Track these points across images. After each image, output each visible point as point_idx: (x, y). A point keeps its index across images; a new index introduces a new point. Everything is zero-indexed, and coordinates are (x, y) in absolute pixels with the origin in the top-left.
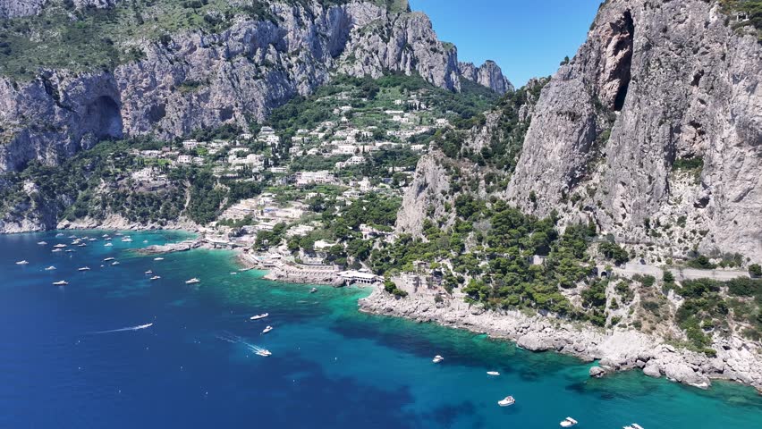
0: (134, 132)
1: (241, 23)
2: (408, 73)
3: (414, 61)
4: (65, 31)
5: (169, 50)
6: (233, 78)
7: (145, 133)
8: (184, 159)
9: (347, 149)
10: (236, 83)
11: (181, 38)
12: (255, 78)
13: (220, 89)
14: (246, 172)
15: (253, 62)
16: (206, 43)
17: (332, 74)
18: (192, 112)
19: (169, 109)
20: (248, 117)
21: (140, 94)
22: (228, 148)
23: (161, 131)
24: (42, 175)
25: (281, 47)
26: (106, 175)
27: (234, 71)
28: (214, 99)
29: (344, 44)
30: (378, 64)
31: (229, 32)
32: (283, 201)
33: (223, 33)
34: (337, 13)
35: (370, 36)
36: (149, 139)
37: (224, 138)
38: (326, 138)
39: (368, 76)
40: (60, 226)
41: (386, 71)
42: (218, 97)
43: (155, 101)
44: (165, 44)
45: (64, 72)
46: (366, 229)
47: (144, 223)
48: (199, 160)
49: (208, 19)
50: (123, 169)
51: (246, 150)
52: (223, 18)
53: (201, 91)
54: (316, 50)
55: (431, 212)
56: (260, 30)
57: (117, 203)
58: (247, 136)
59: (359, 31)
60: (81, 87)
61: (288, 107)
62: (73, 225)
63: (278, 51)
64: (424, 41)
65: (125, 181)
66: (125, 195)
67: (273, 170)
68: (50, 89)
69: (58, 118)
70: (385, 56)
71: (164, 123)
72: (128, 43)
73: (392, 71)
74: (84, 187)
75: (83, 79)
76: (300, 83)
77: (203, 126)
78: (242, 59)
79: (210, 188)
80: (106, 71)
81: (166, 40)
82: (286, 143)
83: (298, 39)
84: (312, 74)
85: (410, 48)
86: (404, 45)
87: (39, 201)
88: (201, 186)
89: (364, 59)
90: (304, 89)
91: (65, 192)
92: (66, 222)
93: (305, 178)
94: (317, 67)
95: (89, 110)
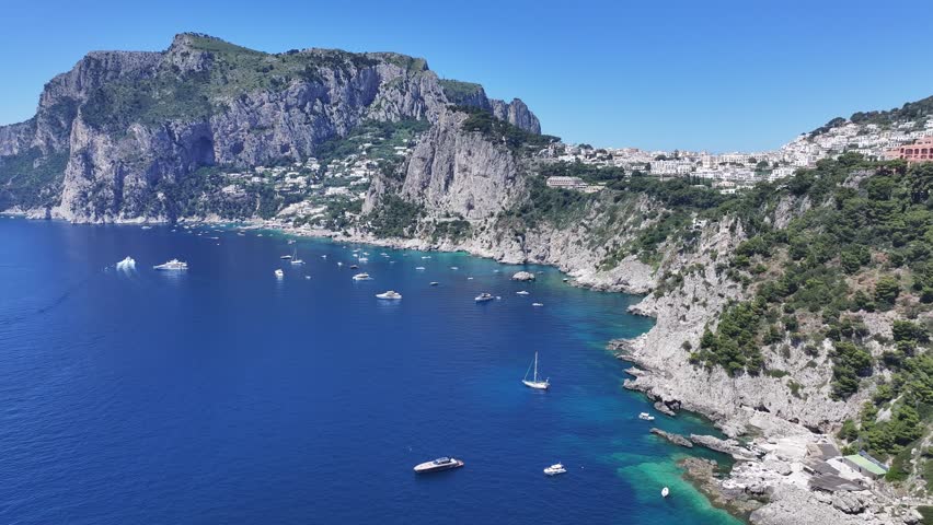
0: (222, 161)
1: (296, 84)
2: (418, 118)
3: (424, 109)
4: (175, 89)
5: (246, 105)
6: (290, 124)
7: (230, 162)
8: (256, 179)
9: (359, 173)
10: (292, 127)
11: (254, 96)
12: (305, 124)
13: (281, 131)
14: (295, 187)
15: (304, 112)
16: (272, 100)
17: (363, 119)
18: (262, 147)
19: (246, 145)
20: (300, 151)
21: (227, 135)
22: (285, 173)
23: (240, 160)
24: (167, 189)
25: (325, 100)
26: (206, 189)
27: (290, 119)
28: (276, 138)
29: (374, 96)
30: (397, 111)
31: (288, 91)
32: (314, 204)
33: (284, 92)
34: (369, 73)
35: (392, 90)
36: (232, 165)
37: (283, 165)
38: (349, 166)
39: (389, 121)
40: (178, 220)
41: (403, 116)
42: (280, 137)
43: (237, 140)
44: (244, 101)
45: (178, 121)
46: (348, 214)
47: (231, 219)
48: (266, 180)
49: (273, 81)
50: (217, 186)
51: (297, 174)
52: (284, 81)
53: (267, 133)
54: (352, 101)
55: (376, 204)
56: (309, 89)
57: (214, 206)
58: (298, 164)
59: (385, 85)
60: (189, 131)
61: (328, 143)
62: (186, 220)
63: (323, 103)
64: (432, 93)
65: (218, 193)
66: (218, 202)
67: (313, 186)
68: (170, 133)
69: (175, 152)
70: (403, 105)
71: (242, 155)
72: (218, 99)
73: (407, 117)
74: (192, 197)
75: (190, 126)
76: (339, 126)
77: (269, 157)
78: (296, 110)
79: (272, 198)
80: (205, 120)
81: (244, 98)
82: (324, 169)
83: (338, 94)
84: (348, 119)
85: (422, 99)
86: (417, 97)
87: (167, 204)
88: (267, 196)
89: (387, 107)
90: (341, 131)
91: (181, 200)
92: (182, 218)
93: (331, 191)
94: (352, 114)
95: (193, 146)
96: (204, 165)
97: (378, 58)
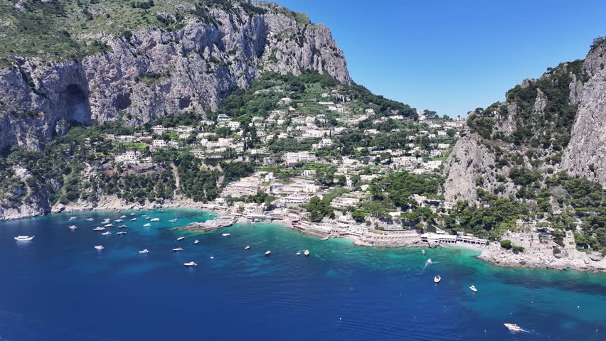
0: (102, 119)
1: (191, 23)
2: (321, 72)
5: (132, 45)
6: (190, 72)
7: (113, 119)
8: (160, 143)
10: (192, 76)
11: (141, 35)
12: (208, 72)
13: (179, 81)
16: (165, 40)
17: (261, 71)
18: (157, 101)
19: (134, 98)
20: (204, 106)
21: (107, 83)
22: (195, 133)
23: (130, 117)
24: (29, 160)
25: (221, 46)
26: (91, 159)
27: (190, 66)
28: (174, 89)
29: (264, 47)
30: (296, 64)
31: (183, 32)
32: (284, 178)
33: (179, 32)
34: (258, 21)
35: (287, 42)
36: (119, 125)
37: (188, 124)
39: (290, 73)
40: (55, 209)
41: (302, 69)
42: (178, 89)
43: (120, 90)
44: (128, 39)
45: (36, 60)
47: (142, 203)
48: (174, 144)
49: (160, 18)
50: (106, 153)
51: (214, 135)
53: (163, 82)
54: (247, 51)
56: (207, 31)
57: (109, 185)
58: (208, 123)
59: (275, 37)
60: (55, 75)
62: (68, 208)
63: (219, 49)
64: (328, 47)
65: (109, 164)
66: (115, 177)
67: (253, 151)
68: (26, 77)
69: (35, 105)
70: (301, 58)
71: (131, 110)
72: (86, 36)
73: (308, 70)
74: (68, 171)
75: (57, 68)
76: (239, 78)
77: (166, 113)
78: (196, 55)
79: (196, 169)
80: (76, 61)
81: (128, 35)
83: (234, 41)
84: (247, 70)
85: (319, 52)
87: (33, 185)
88: (186, 166)
89: (284, 60)
91: (53, 176)
92: (61, 206)
93: (291, 157)
94: (250, 65)
95: (60, 97)
96: (75, 124)
97: (264, 8)
